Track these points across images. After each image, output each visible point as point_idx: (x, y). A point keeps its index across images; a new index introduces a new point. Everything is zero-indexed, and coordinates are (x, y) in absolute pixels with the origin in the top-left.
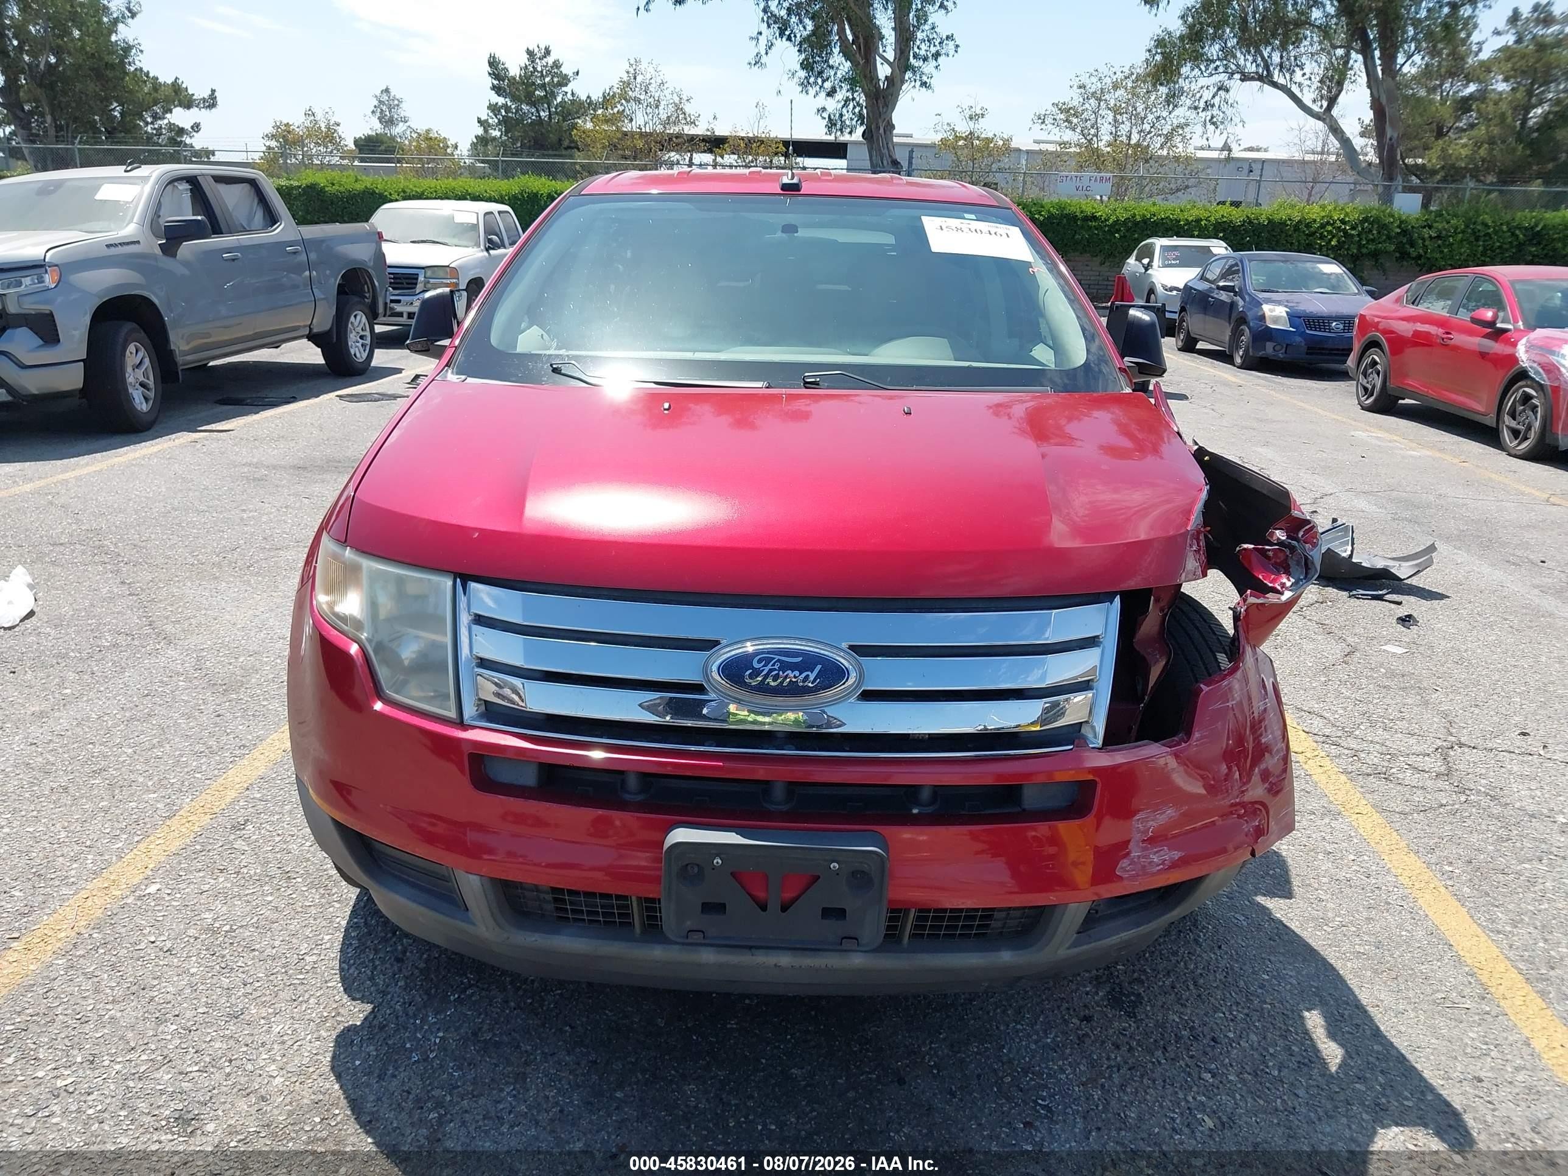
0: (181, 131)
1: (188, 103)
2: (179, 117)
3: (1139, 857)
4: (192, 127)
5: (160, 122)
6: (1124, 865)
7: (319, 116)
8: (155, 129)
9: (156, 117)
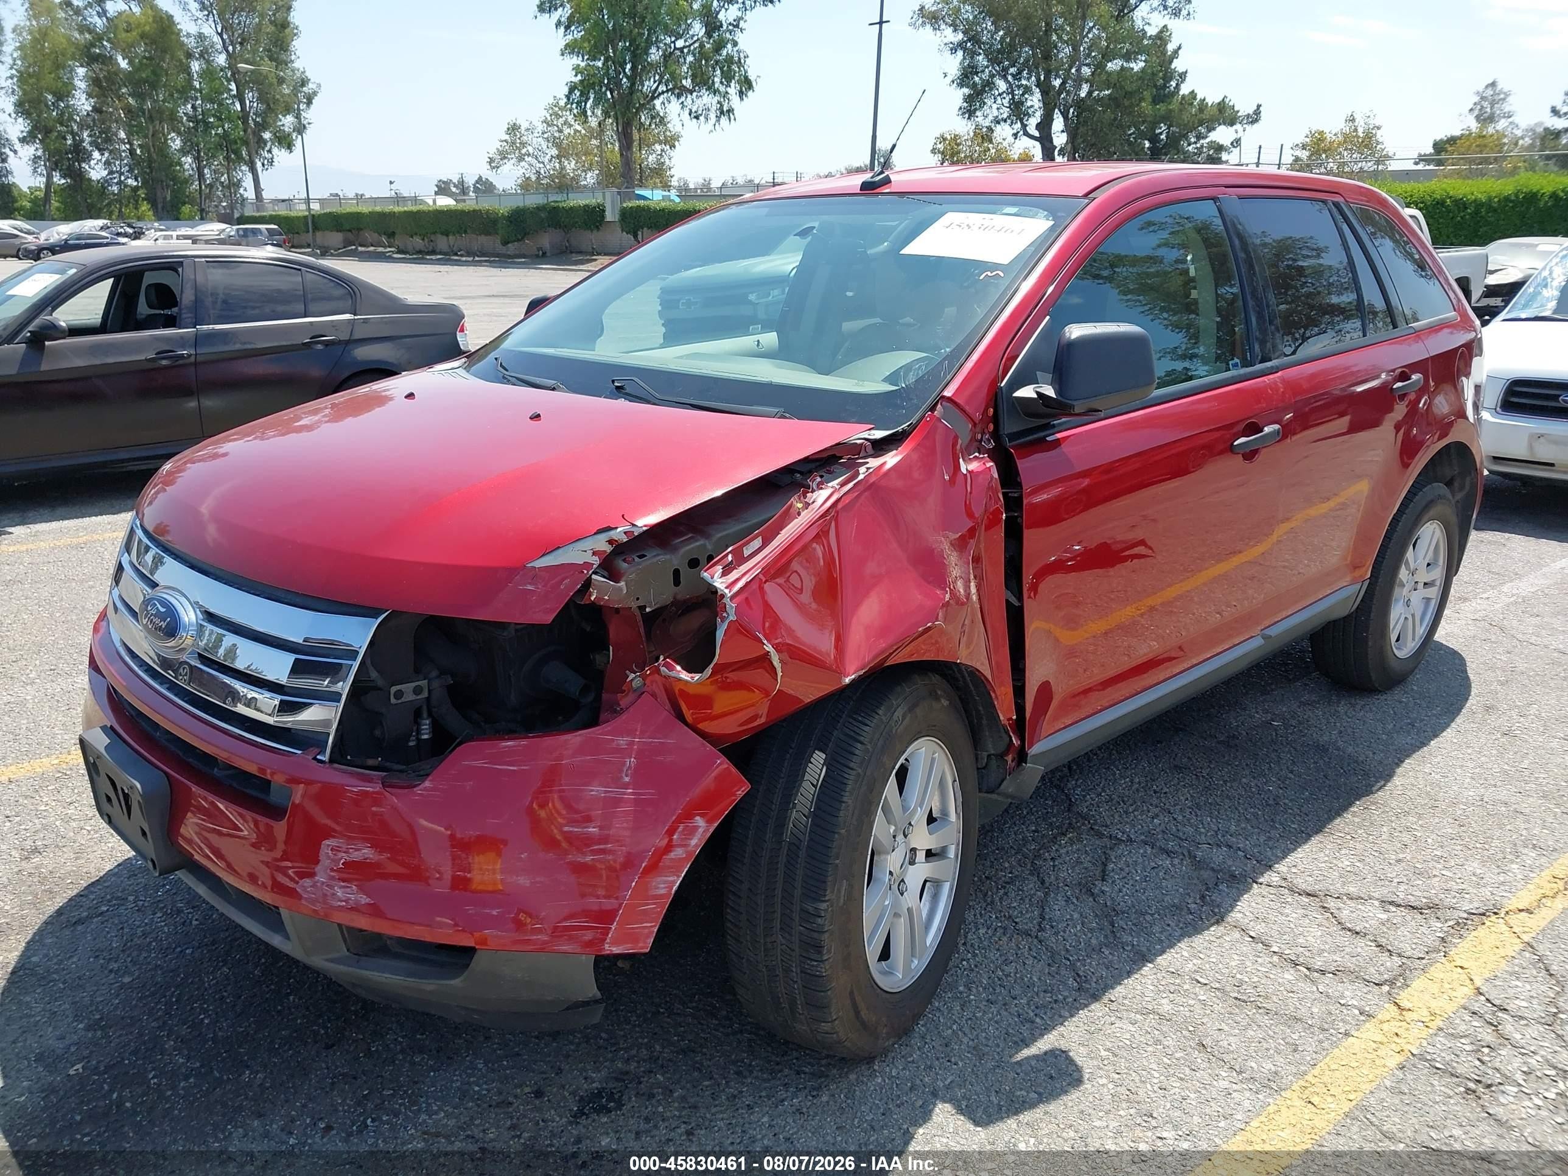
0: (1220, 148)
1: (1231, 121)
2: (1222, 135)
3: (323, 883)
4: (1232, 144)
5: (1202, 141)
6: (305, 884)
7: (1360, 123)
8: (1197, 148)
9: (1199, 137)
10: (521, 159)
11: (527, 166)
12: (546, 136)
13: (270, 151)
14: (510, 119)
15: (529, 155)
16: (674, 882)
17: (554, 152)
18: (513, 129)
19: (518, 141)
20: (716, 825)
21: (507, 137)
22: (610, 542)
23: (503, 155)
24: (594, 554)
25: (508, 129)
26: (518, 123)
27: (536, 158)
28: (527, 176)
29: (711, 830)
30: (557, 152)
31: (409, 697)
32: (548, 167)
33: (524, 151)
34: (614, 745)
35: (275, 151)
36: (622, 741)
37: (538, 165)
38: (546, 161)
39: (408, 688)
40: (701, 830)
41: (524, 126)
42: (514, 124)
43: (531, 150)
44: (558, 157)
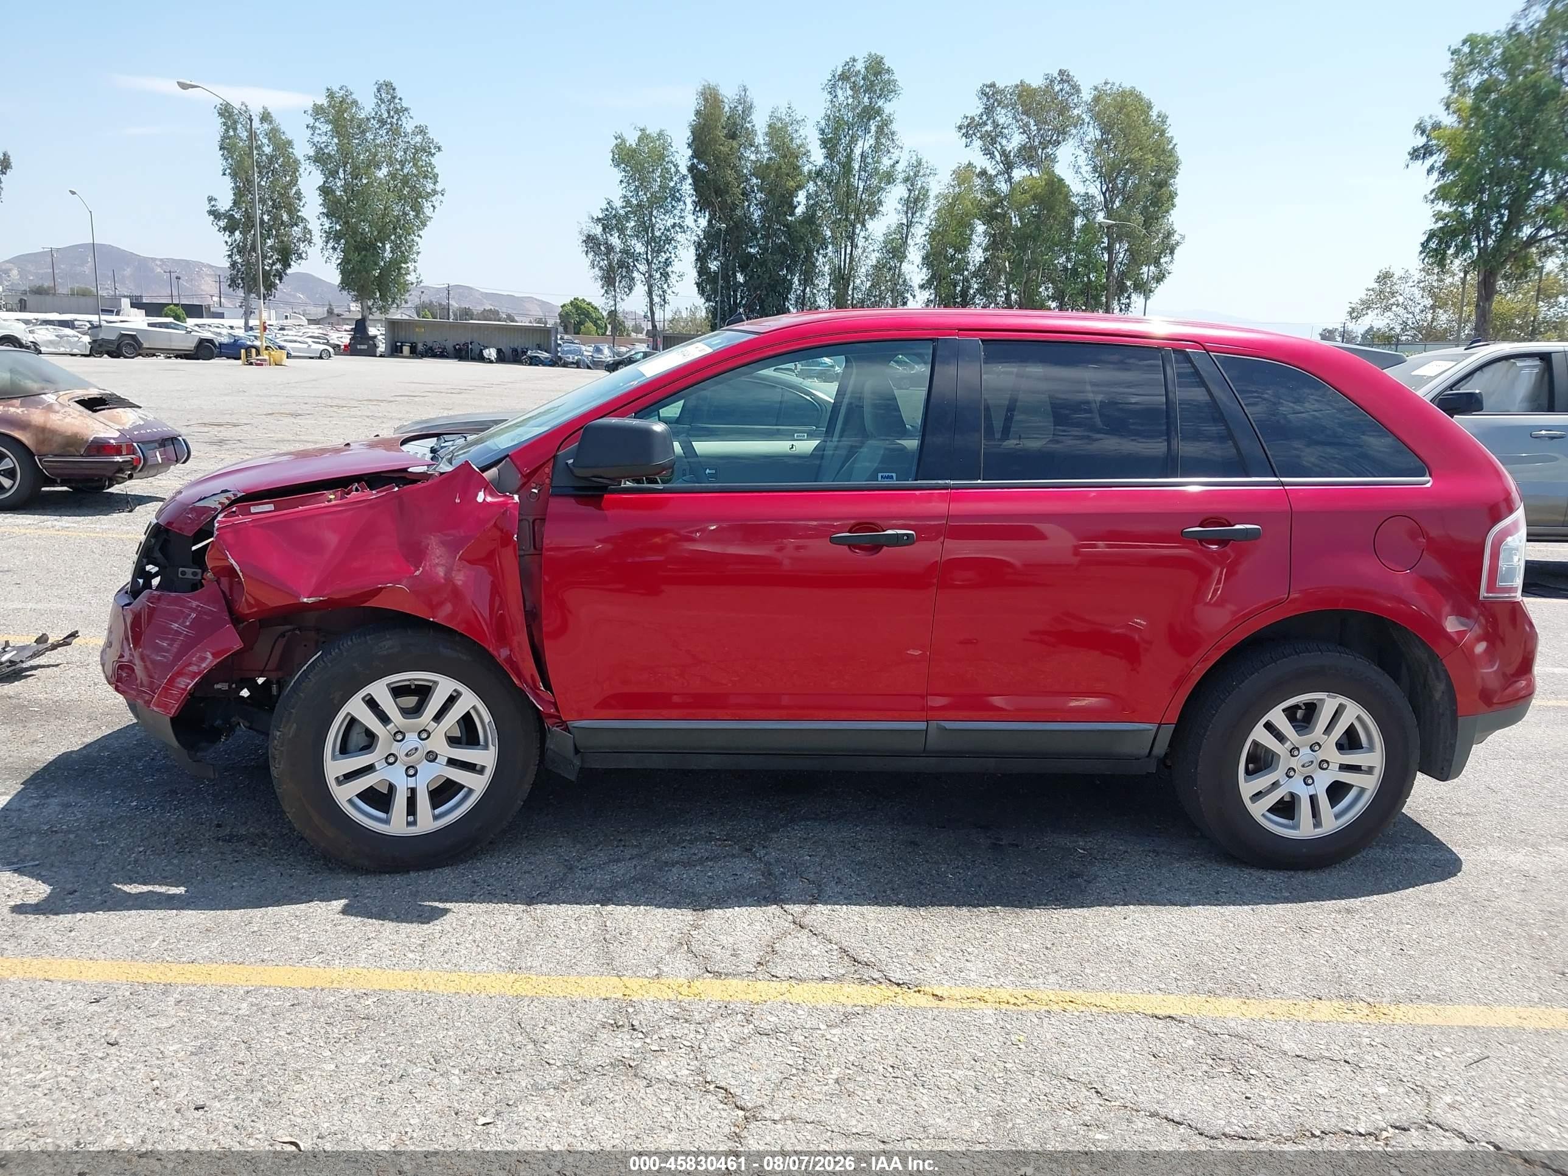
10: (1388, 308)
11: (1392, 317)
12: (1422, 285)
13: (1129, 297)
14: (1384, 267)
15: (1398, 305)
16: (189, 684)
17: (1429, 302)
18: (1384, 278)
19: (1388, 290)
20: (218, 660)
21: (1376, 285)
22: (227, 498)
23: (1367, 305)
24: (220, 503)
25: (1379, 277)
26: (1391, 271)
27: (1406, 308)
28: (1391, 326)
29: (215, 663)
30: (1431, 302)
31: (189, 576)
32: (1418, 317)
33: (1392, 301)
34: (190, 604)
35: (1134, 297)
36: (194, 604)
37: (1406, 315)
38: (1417, 310)
39: (189, 571)
40: (209, 660)
41: (1398, 273)
42: (1387, 273)
43: (1401, 299)
44: (1433, 307)
